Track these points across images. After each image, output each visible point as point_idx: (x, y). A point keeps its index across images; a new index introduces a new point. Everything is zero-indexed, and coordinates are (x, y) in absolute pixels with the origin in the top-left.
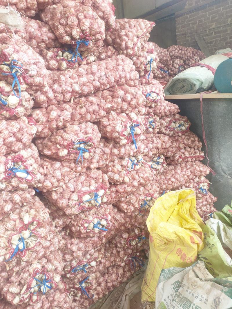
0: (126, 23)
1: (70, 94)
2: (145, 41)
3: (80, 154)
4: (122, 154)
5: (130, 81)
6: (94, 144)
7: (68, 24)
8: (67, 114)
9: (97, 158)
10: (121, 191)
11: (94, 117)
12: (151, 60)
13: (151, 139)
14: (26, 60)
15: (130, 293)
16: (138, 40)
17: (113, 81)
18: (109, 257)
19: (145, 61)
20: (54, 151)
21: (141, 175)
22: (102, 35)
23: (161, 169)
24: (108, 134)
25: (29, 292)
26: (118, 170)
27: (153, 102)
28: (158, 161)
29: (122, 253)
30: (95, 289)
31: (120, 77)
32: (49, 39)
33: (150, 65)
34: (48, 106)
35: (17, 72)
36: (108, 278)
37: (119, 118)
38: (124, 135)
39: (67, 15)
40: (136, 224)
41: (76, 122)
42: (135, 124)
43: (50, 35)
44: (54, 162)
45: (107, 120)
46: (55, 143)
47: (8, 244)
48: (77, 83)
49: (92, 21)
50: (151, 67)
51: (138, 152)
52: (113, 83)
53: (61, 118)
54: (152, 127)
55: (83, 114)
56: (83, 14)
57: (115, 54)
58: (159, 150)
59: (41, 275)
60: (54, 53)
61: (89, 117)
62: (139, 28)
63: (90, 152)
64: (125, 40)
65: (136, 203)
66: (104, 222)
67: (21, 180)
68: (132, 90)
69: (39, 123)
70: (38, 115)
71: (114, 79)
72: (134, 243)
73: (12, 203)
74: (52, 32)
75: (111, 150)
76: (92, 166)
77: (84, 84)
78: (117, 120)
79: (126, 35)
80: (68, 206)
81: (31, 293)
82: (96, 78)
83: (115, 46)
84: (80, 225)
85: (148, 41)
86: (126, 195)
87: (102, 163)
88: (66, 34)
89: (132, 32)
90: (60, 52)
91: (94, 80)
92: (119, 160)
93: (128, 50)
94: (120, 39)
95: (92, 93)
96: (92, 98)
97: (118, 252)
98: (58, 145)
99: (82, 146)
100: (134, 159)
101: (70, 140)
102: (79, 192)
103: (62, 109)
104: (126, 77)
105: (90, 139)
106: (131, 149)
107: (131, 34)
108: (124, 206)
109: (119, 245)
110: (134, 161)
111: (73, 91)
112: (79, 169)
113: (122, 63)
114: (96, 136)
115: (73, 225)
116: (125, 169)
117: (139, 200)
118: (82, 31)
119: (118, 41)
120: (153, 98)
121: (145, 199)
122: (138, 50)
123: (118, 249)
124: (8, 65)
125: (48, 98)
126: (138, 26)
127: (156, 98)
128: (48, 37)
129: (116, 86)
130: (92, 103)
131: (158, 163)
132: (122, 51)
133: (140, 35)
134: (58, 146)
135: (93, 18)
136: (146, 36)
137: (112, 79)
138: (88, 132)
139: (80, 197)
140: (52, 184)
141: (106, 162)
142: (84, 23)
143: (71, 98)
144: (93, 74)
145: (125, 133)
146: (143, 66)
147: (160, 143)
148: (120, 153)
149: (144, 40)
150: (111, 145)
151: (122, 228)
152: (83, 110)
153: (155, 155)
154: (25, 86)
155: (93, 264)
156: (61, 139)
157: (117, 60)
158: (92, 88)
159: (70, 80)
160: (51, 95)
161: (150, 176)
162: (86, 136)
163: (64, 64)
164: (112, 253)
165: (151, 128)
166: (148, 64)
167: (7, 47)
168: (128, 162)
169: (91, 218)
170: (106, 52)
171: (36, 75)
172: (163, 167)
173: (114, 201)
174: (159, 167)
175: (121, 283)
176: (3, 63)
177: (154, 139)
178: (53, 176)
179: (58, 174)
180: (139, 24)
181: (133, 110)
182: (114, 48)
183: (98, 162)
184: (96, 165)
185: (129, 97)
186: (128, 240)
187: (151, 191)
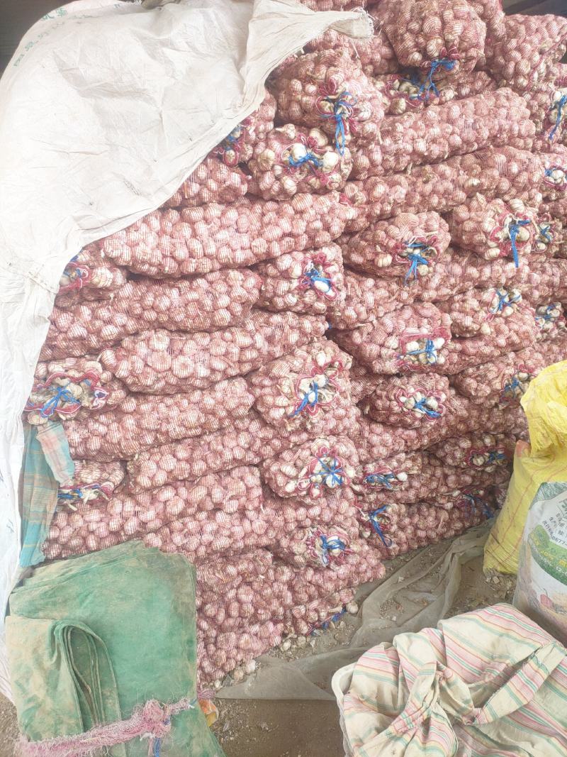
0: (521, 23)
1: (408, 158)
2: (554, 61)
3: (413, 266)
4: (484, 278)
5: (517, 139)
6: (438, 251)
7: (422, 31)
8: (401, 192)
9: (436, 281)
10: (472, 351)
11: (444, 202)
12: (562, 100)
13: (539, 266)
14: (359, 93)
15: (461, 552)
16: (541, 59)
17: (486, 137)
18: (427, 481)
19: (549, 102)
20: (369, 256)
21: (516, 327)
22: (479, 49)
23: (553, 330)
24: (464, 237)
25: (309, 480)
26: (472, 309)
27: (555, 188)
28: (548, 313)
29: (452, 478)
30: (395, 535)
31: (501, 130)
32: (382, 58)
33: (559, 110)
34: (368, 178)
35: (343, 113)
36: (419, 521)
37: (489, 206)
38: (498, 239)
39: (423, 15)
40: (489, 424)
41: (412, 209)
42: (521, 220)
43: (385, 50)
44: (364, 278)
45: (466, 209)
46: (374, 243)
47: (293, 391)
48: (423, 137)
49: (466, 24)
50: (559, 114)
51: (515, 279)
52: (485, 142)
53: (391, 198)
54: (547, 240)
55: (428, 194)
56: (452, 12)
57: (491, 87)
58: (555, 289)
59: (328, 459)
60: (386, 84)
61: (435, 200)
62: (546, 34)
63: (429, 265)
64: (514, 59)
65: (498, 381)
66: (432, 402)
67: (319, 294)
68: (522, 155)
69: (356, 203)
70: (353, 190)
71: (488, 133)
72: (479, 461)
73: (300, 332)
74: (390, 46)
75: (464, 269)
76: (426, 295)
77: (434, 141)
78: (487, 211)
79: (519, 49)
80: (380, 356)
81: (311, 482)
82: (457, 130)
83: (491, 70)
84: (393, 397)
85: (559, 62)
86: (479, 361)
87: (445, 291)
88: (416, 49)
89: (531, 42)
90: (397, 81)
91: (453, 133)
92: (476, 290)
93: (518, 78)
94: (504, 57)
95: (446, 157)
96: (443, 167)
97: (446, 476)
98: (377, 246)
99: (417, 252)
100: (503, 293)
101: (400, 238)
102: (401, 335)
103: (392, 185)
104: (511, 130)
105: (435, 240)
106: (504, 271)
107: (528, 47)
108: (471, 383)
109: (450, 461)
110: (505, 297)
111: (415, 152)
112: (405, 295)
113: (507, 104)
114: (444, 239)
115: (380, 397)
116: (485, 308)
117: (504, 375)
118: (446, 43)
119: (501, 60)
120: (555, 180)
121: (516, 376)
122: (539, 79)
123: (447, 471)
124: (333, 101)
125: (372, 162)
126: (545, 30)
127: (562, 180)
128: (381, 54)
129: (491, 147)
130: (443, 176)
131: (547, 318)
132: (505, 81)
133: (547, 49)
134: (379, 249)
135: (469, 18)
136: (559, 50)
137: (485, 134)
138: (431, 228)
139: (402, 344)
140: (358, 314)
141: (452, 290)
142: (452, 28)
143: (409, 164)
144: (450, 121)
145: (500, 235)
146: (544, 113)
147: (559, 275)
148: (480, 277)
149: (553, 59)
150: (466, 259)
151: (461, 427)
152: (429, 188)
153: (544, 298)
154: (349, 137)
155: (403, 476)
156: (385, 236)
157: (497, 97)
158: (447, 149)
159: (411, 132)
160: (378, 157)
161: (532, 332)
162: (427, 234)
163: (403, 103)
164: (433, 475)
165: (542, 242)
166: (555, 107)
167: (337, 72)
168: (494, 296)
169: (412, 390)
170: (472, 83)
171: (369, 119)
172: (558, 327)
173: (454, 369)
174: (550, 326)
175: (442, 536)
176: (325, 98)
177: (547, 265)
178: (361, 302)
179: (370, 298)
180: (548, 25)
181: (519, 194)
182: (489, 75)
183: (437, 289)
184: (432, 294)
185: (515, 168)
186: (471, 454)
187: (530, 363)
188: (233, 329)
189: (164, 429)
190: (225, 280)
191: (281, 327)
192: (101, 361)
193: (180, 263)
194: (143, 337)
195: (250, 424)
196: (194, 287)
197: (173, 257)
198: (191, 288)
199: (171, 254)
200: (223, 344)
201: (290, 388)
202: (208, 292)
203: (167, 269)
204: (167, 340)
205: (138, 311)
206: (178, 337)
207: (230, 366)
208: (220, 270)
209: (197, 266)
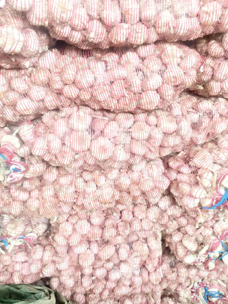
188: (159, 113)
189: (79, 203)
190: (160, 57)
191: (210, 115)
192: (18, 135)
193: (109, 28)
194: (63, 114)
195: (160, 200)
196: (122, 62)
197: (100, 20)
198: (119, 63)
199: (99, 15)
200: (147, 128)
201: (212, 182)
202: (138, 70)
203: (92, 35)
204: (89, 119)
205: (58, 85)
206: (101, 117)
207: (150, 151)
208: (156, 43)
209: (129, 34)
